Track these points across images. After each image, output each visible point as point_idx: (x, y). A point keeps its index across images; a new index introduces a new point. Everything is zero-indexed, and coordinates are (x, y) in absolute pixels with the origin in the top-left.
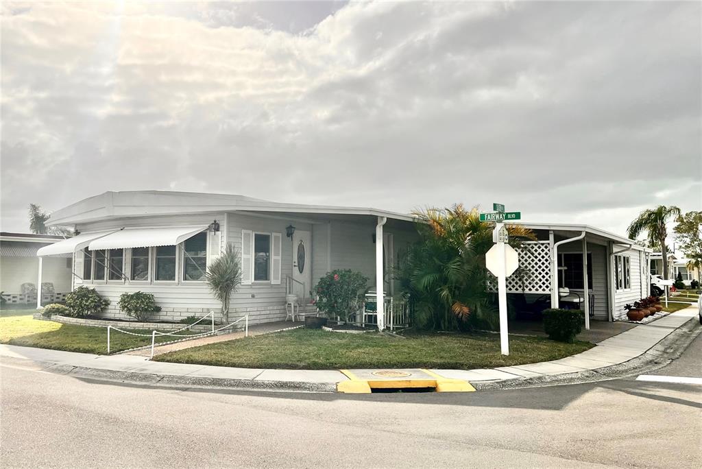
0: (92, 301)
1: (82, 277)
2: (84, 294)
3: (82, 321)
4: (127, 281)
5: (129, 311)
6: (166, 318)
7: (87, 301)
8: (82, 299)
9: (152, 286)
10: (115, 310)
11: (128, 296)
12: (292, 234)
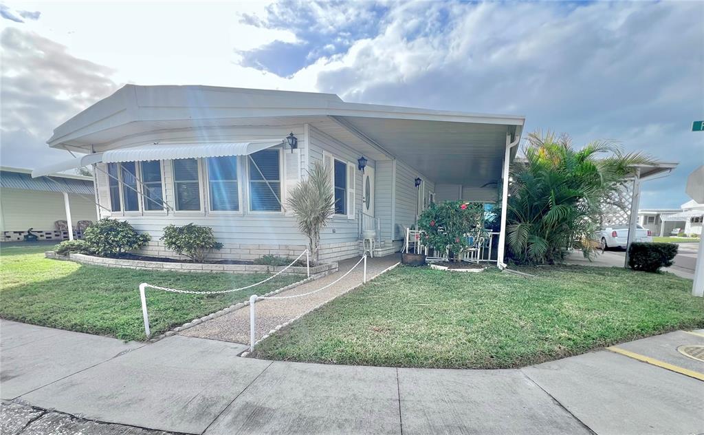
0: (124, 237)
1: (110, 208)
2: (111, 228)
3: (111, 262)
4: (170, 211)
5: (179, 248)
6: (229, 257)
7: (115, 236)
8: (108, 234)
9: (207, 218)
10: (158, 247)
11: (175, 230)
12: (363, 167)
